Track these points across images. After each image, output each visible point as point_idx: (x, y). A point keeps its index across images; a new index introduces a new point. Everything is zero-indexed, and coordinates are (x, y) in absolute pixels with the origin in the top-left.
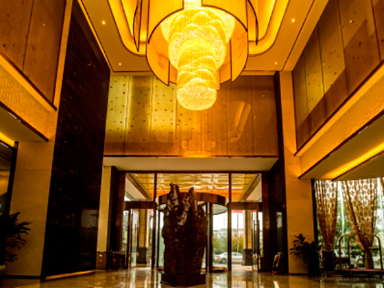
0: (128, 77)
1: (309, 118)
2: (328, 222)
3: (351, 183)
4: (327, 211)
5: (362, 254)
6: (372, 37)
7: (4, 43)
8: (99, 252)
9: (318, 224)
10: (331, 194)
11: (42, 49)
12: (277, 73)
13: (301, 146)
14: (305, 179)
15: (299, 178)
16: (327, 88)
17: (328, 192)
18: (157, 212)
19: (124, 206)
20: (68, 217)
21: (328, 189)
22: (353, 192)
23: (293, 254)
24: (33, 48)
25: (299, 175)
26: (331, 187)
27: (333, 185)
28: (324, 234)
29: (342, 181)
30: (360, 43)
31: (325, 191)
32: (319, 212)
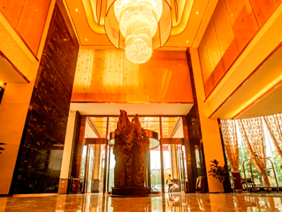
0: (91, 50)
1: (212, 75)
2: (233, 151)
3: (244, 121)
4: (231, 142)
5: (259, 177)
6: (251, 15)
7: (4, 6)
8: (62, 179)
9: (226, 152)
10: (231, 130)
11: (33, 19)
12: (188, 49)
13: (208, 94)
14: (213, 119)
15: (209, 117)
16: (223, 53)
17: (229, 128)
18: (108, 146)
19: (84, 142)
20: (38, 144)
21: (229, 126)
22: (247, 128)
23: (211, 175)
24: (26, 16)
25: (209, 115)
26: (231, 124)
27: (232, 123)
28: (231, 160)
29: (238, 119)
30: (243, 20)
31: (228, 127)
32: (225, 143)
